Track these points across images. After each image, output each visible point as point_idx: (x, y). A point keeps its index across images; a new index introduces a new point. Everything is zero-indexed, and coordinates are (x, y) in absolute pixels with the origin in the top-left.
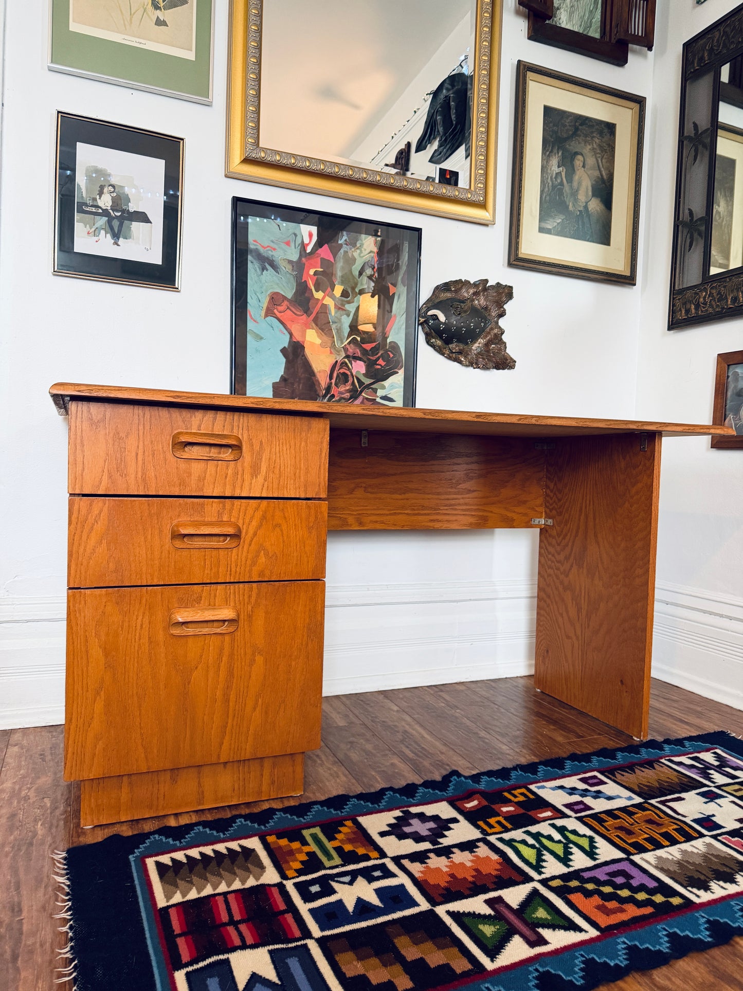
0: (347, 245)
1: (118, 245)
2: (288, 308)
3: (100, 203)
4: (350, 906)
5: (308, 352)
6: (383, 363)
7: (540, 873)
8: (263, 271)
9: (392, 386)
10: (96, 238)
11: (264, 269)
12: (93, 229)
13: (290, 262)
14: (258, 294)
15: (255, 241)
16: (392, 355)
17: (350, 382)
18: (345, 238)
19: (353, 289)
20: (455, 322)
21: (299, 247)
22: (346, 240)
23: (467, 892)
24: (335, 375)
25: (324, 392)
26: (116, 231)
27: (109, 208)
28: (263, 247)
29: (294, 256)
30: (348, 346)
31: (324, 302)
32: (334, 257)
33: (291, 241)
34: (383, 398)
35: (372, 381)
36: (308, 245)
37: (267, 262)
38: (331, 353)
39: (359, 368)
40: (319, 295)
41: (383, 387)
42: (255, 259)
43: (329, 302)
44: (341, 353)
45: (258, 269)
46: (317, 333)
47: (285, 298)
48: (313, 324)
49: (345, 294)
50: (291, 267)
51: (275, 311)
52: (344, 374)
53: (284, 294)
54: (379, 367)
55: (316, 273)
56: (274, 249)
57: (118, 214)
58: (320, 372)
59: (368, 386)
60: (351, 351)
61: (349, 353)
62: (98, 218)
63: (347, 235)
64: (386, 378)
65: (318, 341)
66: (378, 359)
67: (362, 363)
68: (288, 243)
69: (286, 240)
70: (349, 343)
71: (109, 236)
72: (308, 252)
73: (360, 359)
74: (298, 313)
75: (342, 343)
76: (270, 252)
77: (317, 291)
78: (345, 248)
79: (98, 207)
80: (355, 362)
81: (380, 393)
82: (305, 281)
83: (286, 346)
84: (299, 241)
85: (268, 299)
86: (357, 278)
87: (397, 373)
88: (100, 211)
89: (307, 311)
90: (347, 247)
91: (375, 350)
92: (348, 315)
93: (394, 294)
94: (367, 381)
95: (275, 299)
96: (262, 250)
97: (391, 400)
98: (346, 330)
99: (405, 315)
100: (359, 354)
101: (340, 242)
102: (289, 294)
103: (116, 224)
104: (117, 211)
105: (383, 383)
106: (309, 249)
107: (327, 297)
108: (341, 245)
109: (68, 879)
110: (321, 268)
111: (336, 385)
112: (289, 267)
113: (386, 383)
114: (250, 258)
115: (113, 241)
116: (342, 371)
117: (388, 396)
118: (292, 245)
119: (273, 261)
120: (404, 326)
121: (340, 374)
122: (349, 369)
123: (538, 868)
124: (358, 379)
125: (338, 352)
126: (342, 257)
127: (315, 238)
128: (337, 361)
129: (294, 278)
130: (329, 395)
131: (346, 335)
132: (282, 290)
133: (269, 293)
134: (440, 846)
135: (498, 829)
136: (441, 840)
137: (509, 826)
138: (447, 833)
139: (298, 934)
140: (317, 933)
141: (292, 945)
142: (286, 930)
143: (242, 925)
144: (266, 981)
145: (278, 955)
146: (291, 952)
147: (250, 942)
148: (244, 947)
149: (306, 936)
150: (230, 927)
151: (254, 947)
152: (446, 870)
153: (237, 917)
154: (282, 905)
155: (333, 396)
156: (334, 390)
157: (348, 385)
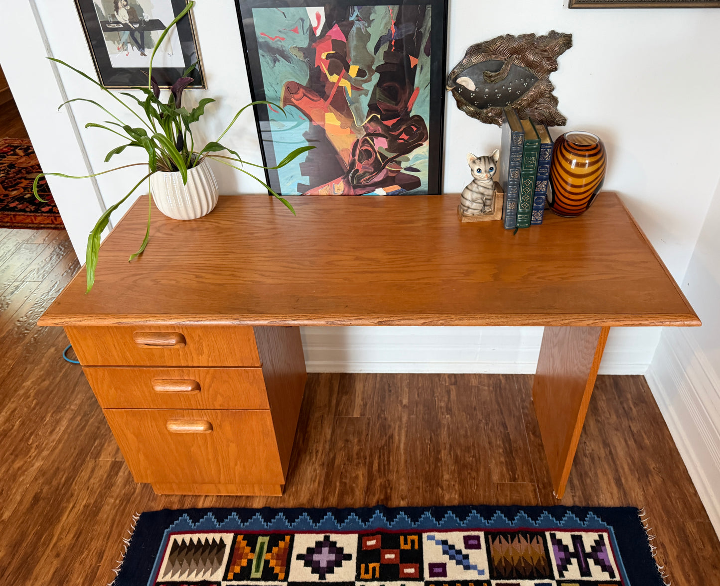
0: (358, 20)
1: (145, 55)
2: (305, 95)
3: (119, 19)
5: (329, 134)
6: (406, 138)
8: (275, 62)
9: (417, 158)
10: (126, 53)
11: (275, 60)
12: (121, 45)
13: (300, 49)
14: (273, 86)
15: (262, 34)
16: (415, 129)
17: (373, 157)
18: (356, 13)
19: (370, 67)
20: (487, 90)
21: (308, 33)
22: (357, 16)
24: (357, 152)
25: (348, 168)
26: (140, 42)
27: (128, 22)
28: (271, 38)
29: (304, 43)
30: (368, 125)
31: (340, 85)
32: (346, 37)
33: (299, 27)
34: (406, 169)
35: (395, 154)
36: (316, 28)
37: (278, 54)
38: (352, 132)
39: (381, 144)
40: (333, 78)
41: (408, 160)
42: (265, 52)
43: (345, 83)
44: (362, 132)
45: (269, 61)
46: (336, 115)
47: (300, 86)
48: (331, 108)
49: (361, 73)
50: (302, 54)
51: (293, 99)
52: (366, 150)
53: (298, 82)
54: (402, 141)
55: (328, 57)
56: (283, 39)
57: (137, 26)
58: (342, 151)
59: (392, 160)
60: (371, 128)
61: (369, 131)
62: (121, 33)
63: (359, 9)
64: (410, 151)
65: (338, 123)
66: (401, 134)
67: (384, 139)
68: (295, 31)
69: (293, 28)
70: (369, 122)
71: (135, 48)
72: (317, 36)
73: (382, 136)
74: (315, 99)
75: (362, 122)
76: (279, 43)
77: (331, 74)
78: (357, 24)
79: (118, 23)
80: (377, 138)
81: (404, 165)
82: (318, 66)
83: (308, 130)
84: (306, 26)
85: (284, 89)
86: (373, 54)
87: (422, 145)
88: (121, 26)
89: (323, 95)
90: (360, 23)
91: (395, 127)
92: (366, 95)
93: (416, 66)
94: (390, 155)
95: (292, 88)
96: (270, 42)
97: (417, 170)
98: (366, 109)
99: (429, 87)
100: (380, 130)
101: (351, 19)
102: (304, 82)
103: (137, 35)
104: (135, 23)
105: (406, 155)
106: (318, 33)
107: (342, 79)
108: (352, 23)
109: (130, 542)
110: (333, 50)
111: (359, 161)
112: (300, 55)
113: (411, 156)
114: (260, 51)
115: (140, 53)
116: (364, 148)
117: (413, 167)
118: (300, 30)
119: (283, 51)
120: (428, 99)
121: (363, 150)
122: (372, 147)
124: (380, 154)
125: (359, 131)
126: (354, 34)
127: (323, 20)
128: (358, 140)
129: (307, 65)
130: (353, 171)
131: (366, 114)
132: (297, 79)
133: (284, 83)
134: (323, 581)
135: (369, 576)
136: (327, 576)
137: (377, 575)
138: (336, 569)
155: (357, 171)
156: (358, 166)
157: (371, 160)
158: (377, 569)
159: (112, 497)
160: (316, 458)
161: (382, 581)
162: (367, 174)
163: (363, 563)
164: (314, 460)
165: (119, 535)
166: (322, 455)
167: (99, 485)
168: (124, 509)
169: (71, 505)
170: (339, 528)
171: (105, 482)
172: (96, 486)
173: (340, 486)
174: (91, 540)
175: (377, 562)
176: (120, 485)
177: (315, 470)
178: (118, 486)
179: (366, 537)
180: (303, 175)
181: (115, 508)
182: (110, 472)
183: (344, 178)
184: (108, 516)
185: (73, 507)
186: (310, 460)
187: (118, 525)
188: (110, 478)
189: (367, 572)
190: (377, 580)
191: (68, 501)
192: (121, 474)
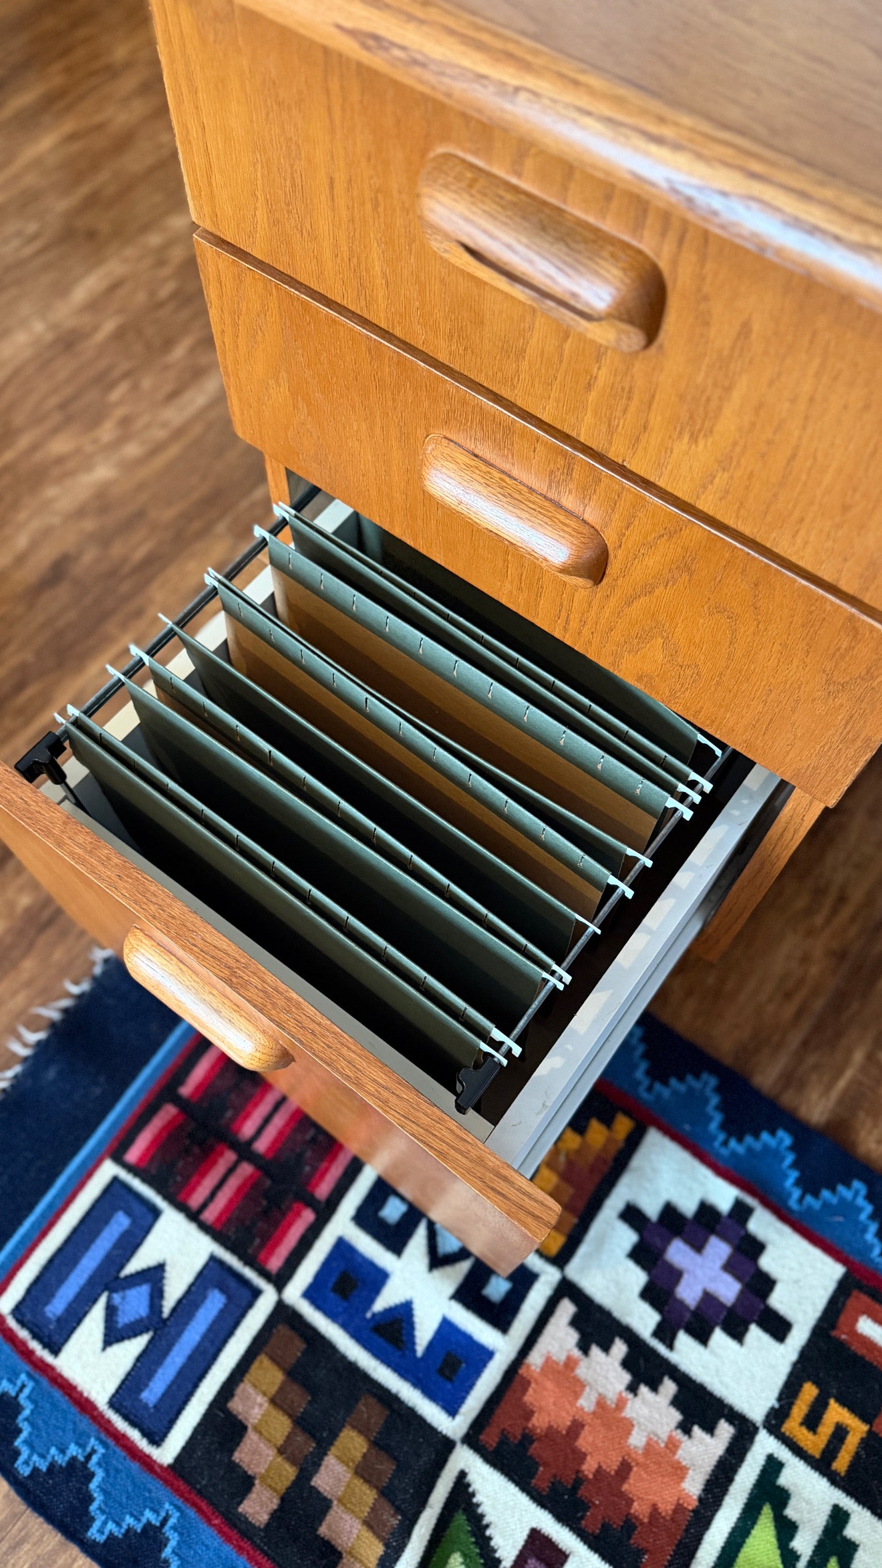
134: (661, 1349)
135: (814, 1443)
136: (683, 1340)
137: (842, 1463)
138: (719, 1337)
139: (275, 1263)
140: (294, 1293)
141: (249, 1273)
142: (271, 1241)
143: (246, 1169)
144: (157, 1294)
145: (213, 1272)
146: (232, 1283)
147: (209, 1215)
148: (194, 1216)
149: (280, 1280)
150: (230, 1156)
151: (204, 1227)
152: (586, 1403)
153: (261, 1146)
154: (323, 1190)
158: (852, 1443)
160: (828, 921)
161: (849, 1492)
163: (816, 1383)
164: (819, 920)
166: (853, 919)
170: (793, 1203)
173: (863, 1069)
175: (865, 1418)
177: (806, 959)
179: (865, 1299)
186: (809, 911)
189: (812, 1421)
190: (834, 1480)
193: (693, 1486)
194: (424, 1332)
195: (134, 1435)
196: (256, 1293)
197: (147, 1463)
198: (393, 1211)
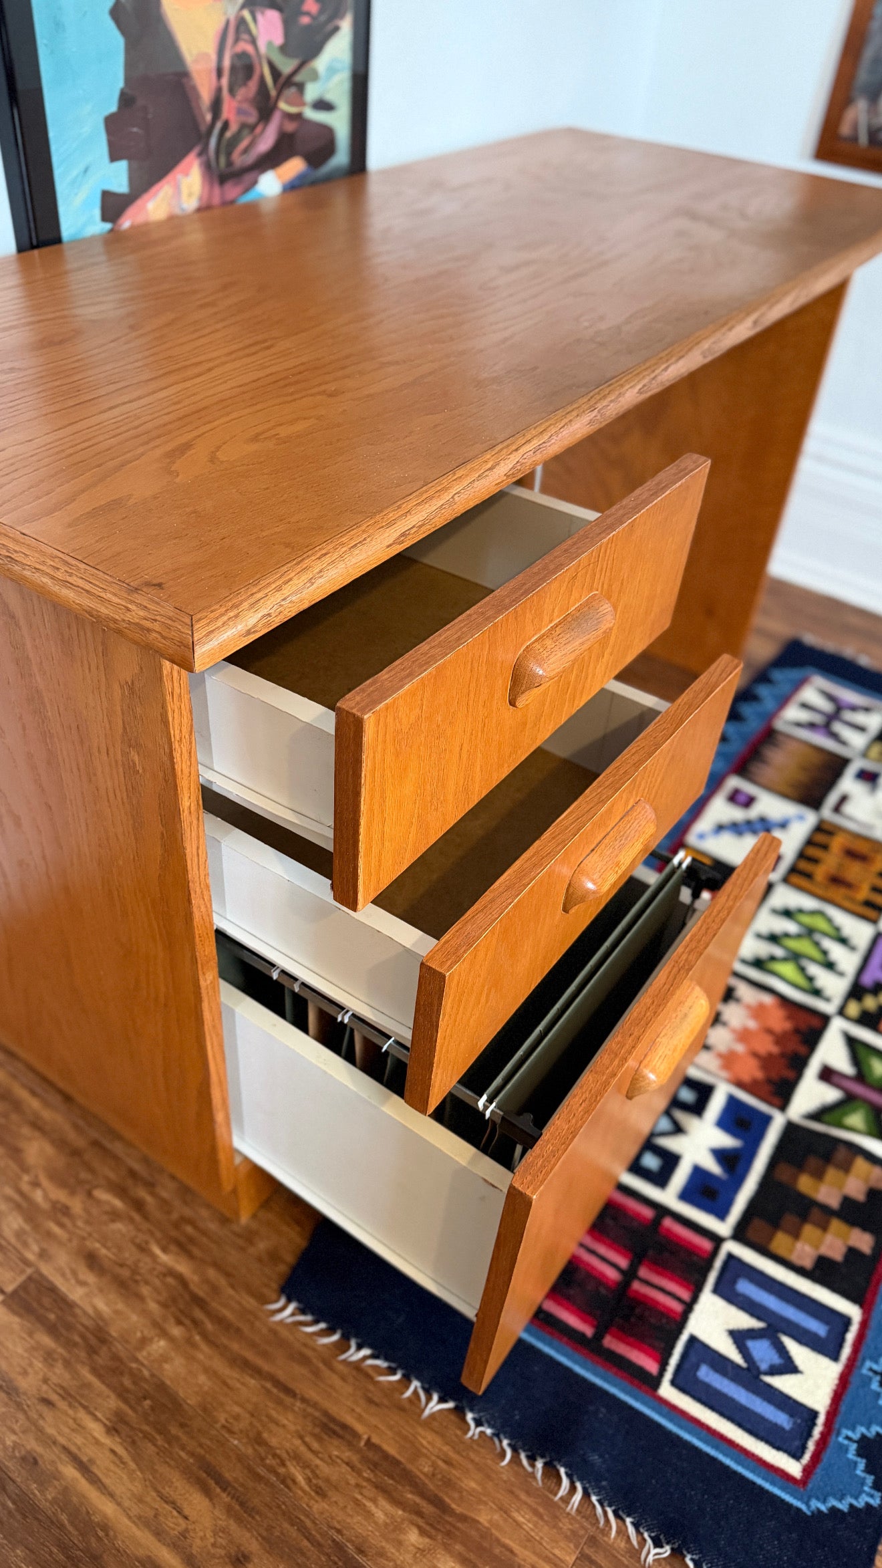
4: (712, 1166)
7: (828, 1000)
9: (330, 70)
17: (256, 78)
23: (789, 1074)
41: (315, 76)
54: (305, 20)
58: (196, 62)
80: (263, 13)
111: (232, 91)
122: (253, 41)
123: (817, 993)
128: (228, 23)
139: (707, 1245)
140: (723, 1228)
141: (718, 1263)
142: (691, 1250)
143: (643, 1272)
144: (751, 1334)
145: (725, 1291)
146: (728, 1275)
147: (685, 1295)
148: (689, 1307)
149: (718, 1240)
150: (636, 1286)
151: (695, 1299)
152: (740, 1048)
153: (623, 1263)
154: (648, 1213)
155: (226, 126)
156: (229, 109)
157: (253, 85)
159: (144, 1342)
162: (246, 132)
165: (304, 1360)
167: (67, 1364)
168: (220, 1321)
169: (70, 1472)
171: (69, 1344)
172: (60, 1374)
174: (259, 1440)
176: (120, 1306)
178: (117, 1312)
180: (114, 157)
181: (194, 1345)
182: (41, 1320)
183: (200, 154)
184: (207, 1370)
185: (84, 1468)
187: (265, 1355)
188: (69, 1327)
191: (46, 1478)
192: (76, 1294)
193: (767, 999)
194: (726, 1141)
195: (850, 1337)
196: (730, 1257)
197: (864, 1324)
198: (651, 1162)
